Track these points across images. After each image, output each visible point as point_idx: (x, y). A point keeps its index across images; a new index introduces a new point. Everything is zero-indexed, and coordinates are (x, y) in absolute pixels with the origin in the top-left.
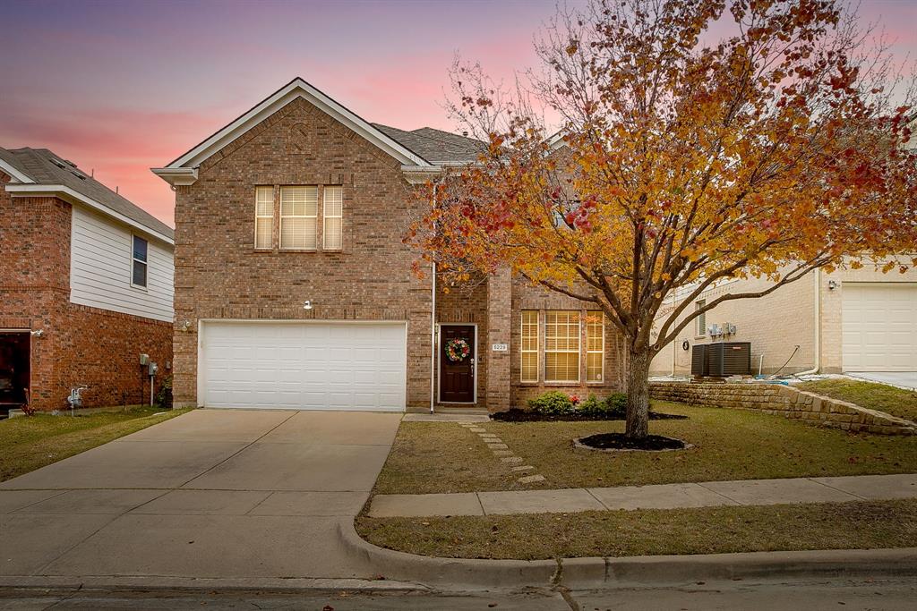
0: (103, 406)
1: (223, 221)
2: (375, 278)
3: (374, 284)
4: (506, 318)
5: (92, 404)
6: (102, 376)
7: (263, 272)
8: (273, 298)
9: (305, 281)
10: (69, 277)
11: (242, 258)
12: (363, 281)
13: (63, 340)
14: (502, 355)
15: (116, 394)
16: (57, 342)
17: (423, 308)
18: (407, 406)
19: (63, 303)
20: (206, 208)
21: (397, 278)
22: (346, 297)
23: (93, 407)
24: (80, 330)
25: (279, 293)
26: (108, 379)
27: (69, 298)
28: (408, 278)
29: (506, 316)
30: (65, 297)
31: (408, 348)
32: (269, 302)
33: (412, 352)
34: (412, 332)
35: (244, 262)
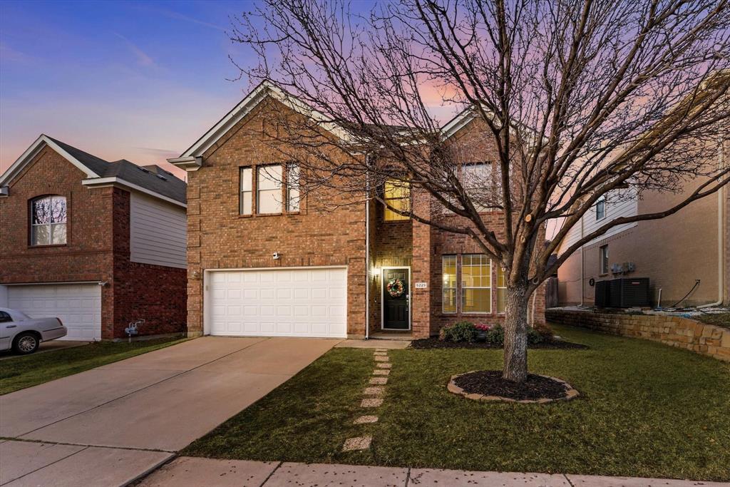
0: (163, 333)
1: (218, 197)
2: (323, 233)
3: (323, 238)
4: (426, 261)
5: (152, 332)
6: (162, 312)
7: (246, 232)
8: (252, 252)
9: (274, 237)
10: (129, 244)
11: (231, 223)
12: (315, 235)
13: (123, 288)
14: (423, 292)
15: (176, 324)
16: (118, 290)
17: (359, 254)
18: (348, 333)
19: (124, 262)
20: (207, 187)
21: (340, 232)
22: (303, 249)
23: (153, 334)
24: (140, 281)
25: (257, 248)
26: (168, 314)
27: (129, 259)
28: (348, 232)
29: (426, 259)
30: (125, 258)
31: (348, 287)
32: (250, 255)
33: (350, 290)
34: (351, 274)
35: (233, 225)
